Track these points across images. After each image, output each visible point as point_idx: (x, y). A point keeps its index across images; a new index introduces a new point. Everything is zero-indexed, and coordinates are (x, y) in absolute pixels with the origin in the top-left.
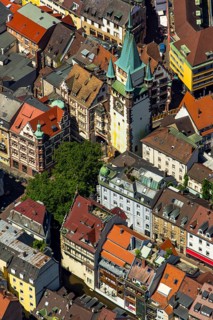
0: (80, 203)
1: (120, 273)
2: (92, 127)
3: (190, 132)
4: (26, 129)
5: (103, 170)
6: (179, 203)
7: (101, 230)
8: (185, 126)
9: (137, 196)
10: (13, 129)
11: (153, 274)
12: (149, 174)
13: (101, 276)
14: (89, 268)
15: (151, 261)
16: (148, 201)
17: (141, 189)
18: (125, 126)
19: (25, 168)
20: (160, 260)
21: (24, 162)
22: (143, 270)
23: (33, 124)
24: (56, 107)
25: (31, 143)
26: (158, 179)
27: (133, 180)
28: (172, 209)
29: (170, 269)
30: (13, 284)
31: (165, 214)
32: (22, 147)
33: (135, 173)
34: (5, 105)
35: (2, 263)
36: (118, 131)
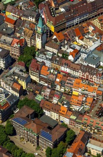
1: (46, 77)
3: (57, 41)
4: (16, 45)
5: (37, 53)
6: (58, 59)
7: (39, 67)
8: (55, 40)
9: (47, 58)
10: (12, 45)
11: (55, 76)
12: (49, 53)
13: (41, 79)
14: (37, 77)
16: (49, 59)
17: (47, 56)
18: (41, 41)
19: (15, 55)
20: (56, 73)
21: (15, 54)
22: (52, 76)
23: (17, 43)
24: (22, 39)
25: (17, 48)
27: (45, 54)
28: (56, 60)
29: (59, 75)
30: (19, 82)
31: (54, 62)
32: (15, 50)
33: (45, 53)
34: (9, 39)
35: (16, 77)
36: (39, 44)
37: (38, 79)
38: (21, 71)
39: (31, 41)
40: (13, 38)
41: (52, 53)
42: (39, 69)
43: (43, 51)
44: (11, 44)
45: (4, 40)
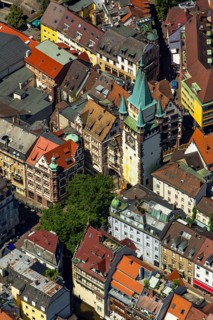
0: (91, 234)
1: (129, 302)
2: (105, 160)
3: (199, 167)
4: (41, 162)
5: (115, 202)
6: (187, 236)
7: (111, 260)
8: (193, 159)
9: (147, 228)
10: (29, 161)
11: (160, 304)
12: (158, 207)
15: (159, 291)
16: (157, 233)
17: (150, 221)
18: (137, 160)
19: (40, 198)
20: (168, 291)
22: (151, 300)
23: (48, 157)
24: (70, 141)
25: (46, 175)
26: (167, 211)
27: (143, 212)
28: (180, 241)
29: (177, 299)
30: (25, 311)
31: (173, 246)
32: (38, 179)
33: (145, 206)
34: (22, 137)
37: (102, 305)
42: (108, 268)
43: (142, 197)
44: (26, 156)
45: (5, 138)
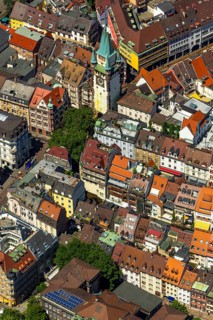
0: (91, 143)
1: (124, 185)
2: (80, 99)
4: (41, 104)
5: (98, 123)
6: (152, 138)
7: (105, 160)
8: (144, 88)
9: (124, 137)
10: (31, 104)
11: (147, 182)
12: (129, 122)
13: (111, 190)
14: (101, 186)
15: (144, 174)
16: (131, 138)
17: (125, 132)
18: (106, 93)
19: (40, 131)
20: (150, 173)
21: (40, 127)
22: (141, 181)
23: (46, 100)
24: (58, 88)
25: (45, 113)
27: (119, 127)
28: (148, 142)
29: (156, 177)
30: (56, 200)
31: (144, 146)
32: (39, 117)
33: (119, 122)
34: (23, 90)
35: (48, 187)
36: (100, 99)
37: (103, 191)
38: (60, 170)
39: (80, 93)
40: (34, 85)
41: (136, 124)
42: (106, 164)
43: (114, 119)
44: (28, 103)
45: (12, 92)
